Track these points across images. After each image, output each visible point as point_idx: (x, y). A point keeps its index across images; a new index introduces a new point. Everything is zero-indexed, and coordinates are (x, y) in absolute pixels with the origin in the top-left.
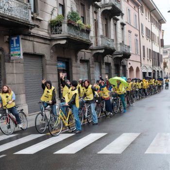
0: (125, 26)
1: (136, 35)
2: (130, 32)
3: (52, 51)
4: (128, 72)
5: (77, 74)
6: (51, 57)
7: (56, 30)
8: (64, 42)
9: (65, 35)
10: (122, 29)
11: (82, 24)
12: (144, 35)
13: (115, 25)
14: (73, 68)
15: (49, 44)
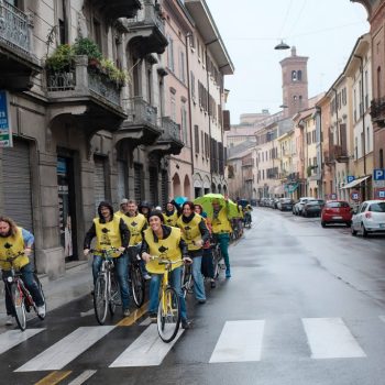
0: (165, 77)
1: (183, 100)
2: (173, 91)
3: (49, 132)
4: (171, 185)
5: (90, 188)
6: (47, 146)
7: (61, 82)
8: (80, 110)
9: (84, 93)
10: (161, 83)
11: (115, 68)
12: (197, 101)
13: (149, 73)
14: (83, 173)
15: (43, 115)
